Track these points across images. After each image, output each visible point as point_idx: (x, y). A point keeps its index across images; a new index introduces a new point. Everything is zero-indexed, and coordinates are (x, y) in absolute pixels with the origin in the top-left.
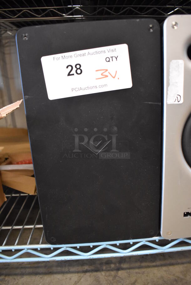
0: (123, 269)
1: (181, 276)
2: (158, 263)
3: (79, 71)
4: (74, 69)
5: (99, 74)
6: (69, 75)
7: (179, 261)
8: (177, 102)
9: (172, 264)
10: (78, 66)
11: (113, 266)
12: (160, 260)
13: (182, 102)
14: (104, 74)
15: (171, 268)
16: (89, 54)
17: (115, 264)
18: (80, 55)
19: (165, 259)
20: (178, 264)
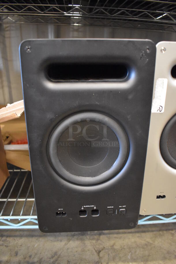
0: (104, 234)
2: (133, 230)
8: (159, 112)
9: (144, 232)
13: (163, 111)
15: (143, 235)
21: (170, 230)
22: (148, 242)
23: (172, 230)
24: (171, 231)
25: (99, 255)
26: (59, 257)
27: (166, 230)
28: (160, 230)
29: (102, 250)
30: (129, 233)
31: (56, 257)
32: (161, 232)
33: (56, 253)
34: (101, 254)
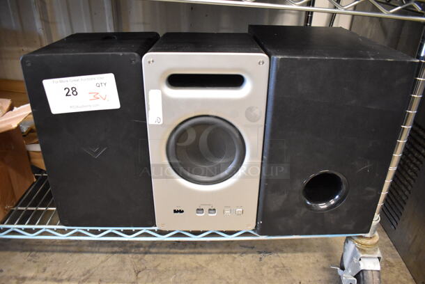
0: (150, 253)
1: (204, 265)
2: (186, 251)
3: (75, 93)
4: (71, 91)
5: (92, 96)
6: (67, 95)
7: (209, 251)
8: (157, 123)
9: (201, 253)
10: (74, 89)
11: (142, 249)
12: (190, 248)
13: (161, 123)
14: (96, 96)
15: (198, 257)
16: (82, 80)
17: (145, 247)
18: (75, 80)
19: (195, 248)
20: (205, 253)
21: (233, 253)
22: (201, 265)
23: (236, 253)
24: (234, 255)
25: (137, 276)
26: (91, 275)
27: (228, 253)
28: (220, 253)
29: (143, 270)
30: (181, 253)
31: (88, 275)
32: (220, 256)
33: (88, 271)
34: (139, 275)
